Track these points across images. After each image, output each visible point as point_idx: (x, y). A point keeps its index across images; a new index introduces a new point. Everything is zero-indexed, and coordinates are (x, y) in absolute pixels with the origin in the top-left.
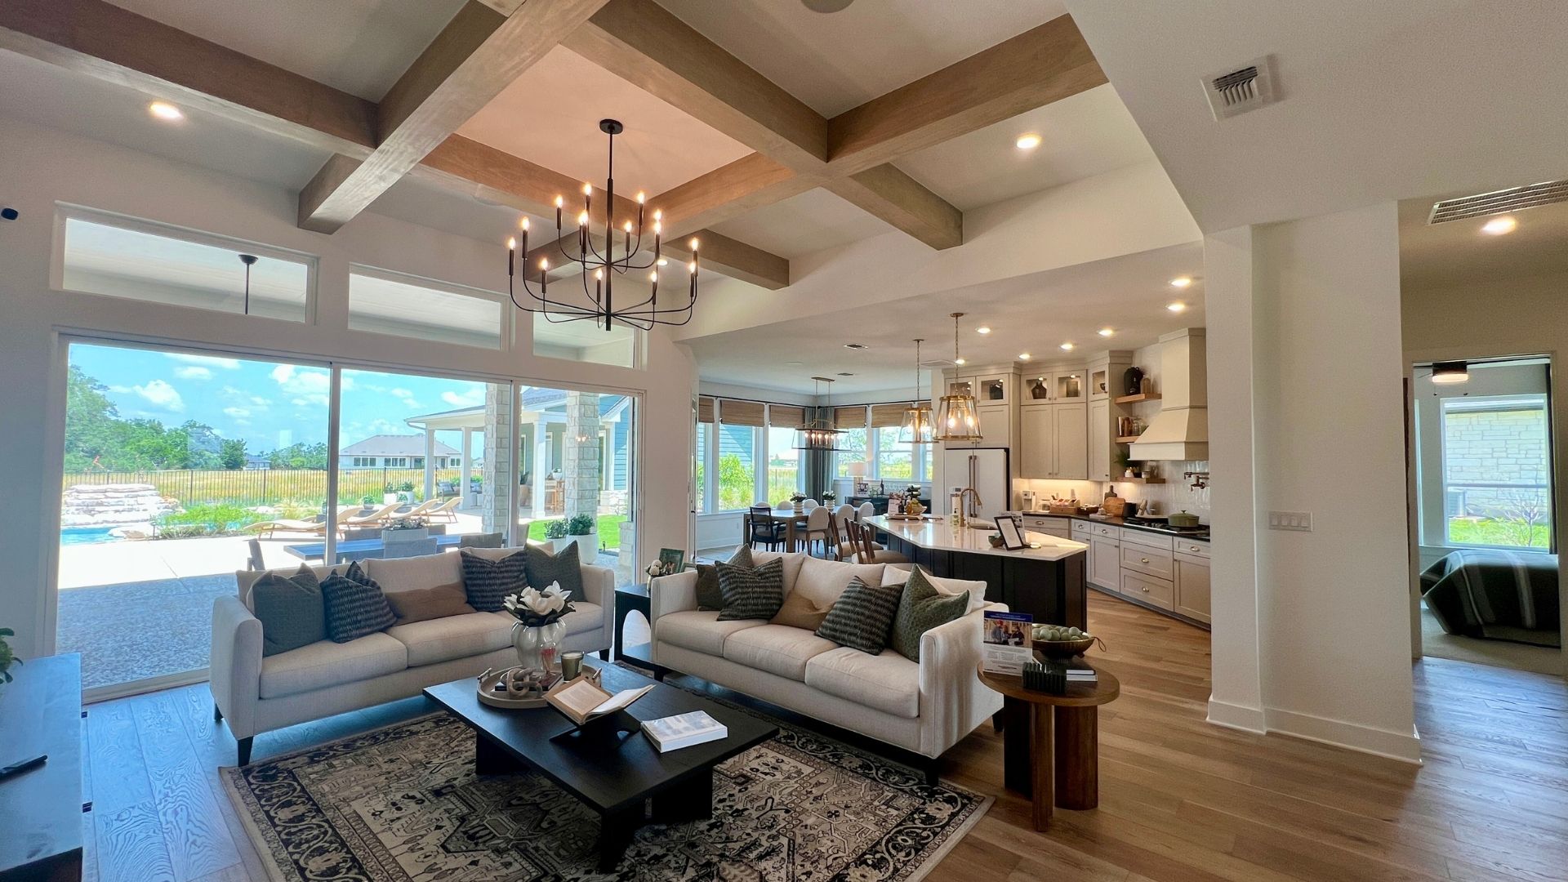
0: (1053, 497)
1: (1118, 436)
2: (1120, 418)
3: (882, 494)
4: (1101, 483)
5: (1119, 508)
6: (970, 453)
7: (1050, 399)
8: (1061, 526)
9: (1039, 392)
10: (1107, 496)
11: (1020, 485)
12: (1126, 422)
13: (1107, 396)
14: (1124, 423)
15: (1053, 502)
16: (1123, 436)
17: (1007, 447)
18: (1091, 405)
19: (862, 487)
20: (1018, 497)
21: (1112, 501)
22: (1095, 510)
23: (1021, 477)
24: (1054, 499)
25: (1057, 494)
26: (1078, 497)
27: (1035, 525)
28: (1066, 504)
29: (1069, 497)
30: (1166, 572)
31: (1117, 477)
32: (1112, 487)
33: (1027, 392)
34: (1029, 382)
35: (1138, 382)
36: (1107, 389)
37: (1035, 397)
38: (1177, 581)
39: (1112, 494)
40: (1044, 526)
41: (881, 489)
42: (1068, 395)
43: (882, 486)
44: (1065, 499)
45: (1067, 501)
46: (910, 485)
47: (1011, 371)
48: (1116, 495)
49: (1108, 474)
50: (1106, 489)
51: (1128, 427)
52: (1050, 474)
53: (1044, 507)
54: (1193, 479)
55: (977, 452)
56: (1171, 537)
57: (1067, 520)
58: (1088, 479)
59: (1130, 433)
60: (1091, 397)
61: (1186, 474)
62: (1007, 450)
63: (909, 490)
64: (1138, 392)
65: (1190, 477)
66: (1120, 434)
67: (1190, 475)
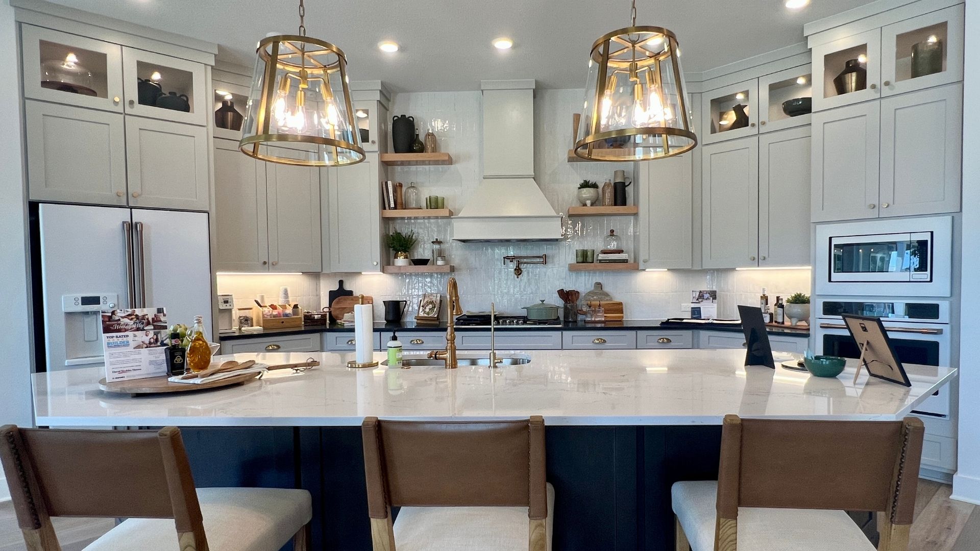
0: (258, 302)
1: (386, 208)
2: (390, 183)
10: (335, 295)
12: (398, 189)
14: (395, 190)
15: (259, 311)
16: (395, 208)
24: (260, 306)
25: (262, 297)
37: (222, 125)
39: (341, 291)
50: (330, 286)
51: (401, 197)
52: (265, 263)
54: (512, 266)
55: (139, 216)
61: (508, 258)
65: (512, 261)
66: (392, 205)
67: (511, 259)
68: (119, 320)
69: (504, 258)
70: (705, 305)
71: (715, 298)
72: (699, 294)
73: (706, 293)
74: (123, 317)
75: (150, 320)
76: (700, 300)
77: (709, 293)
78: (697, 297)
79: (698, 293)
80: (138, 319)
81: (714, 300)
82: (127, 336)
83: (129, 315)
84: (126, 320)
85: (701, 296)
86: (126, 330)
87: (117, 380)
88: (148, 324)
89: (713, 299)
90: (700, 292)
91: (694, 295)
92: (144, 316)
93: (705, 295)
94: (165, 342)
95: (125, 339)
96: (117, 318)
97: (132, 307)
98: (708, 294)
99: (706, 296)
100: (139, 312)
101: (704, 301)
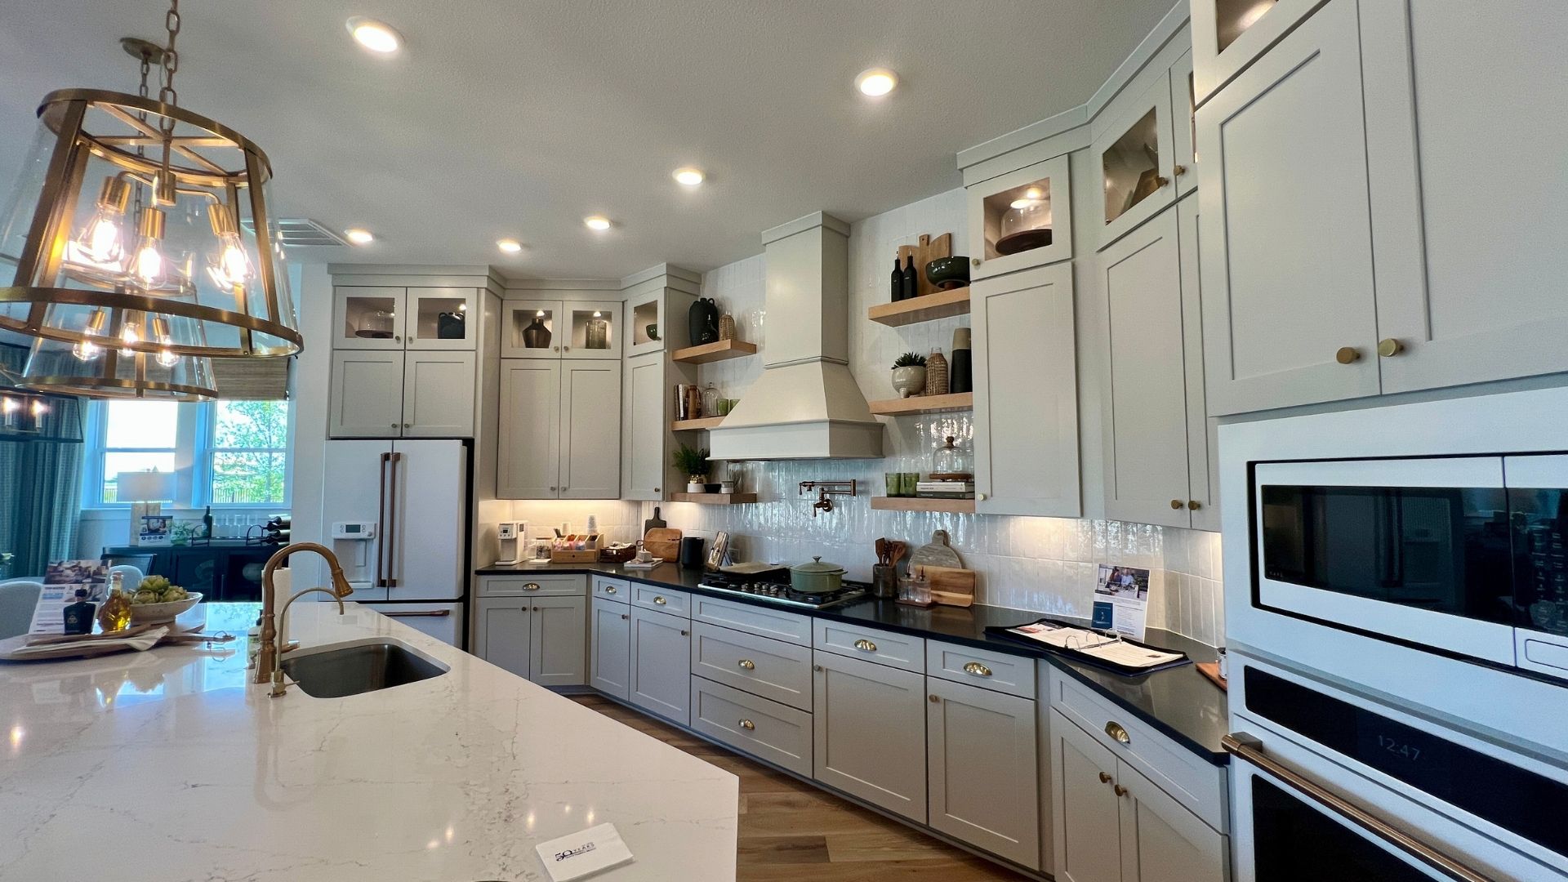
0: (557, 532)
1: (677, 418)
2: (680, 386)
3: (208, 534)
4: (638, 503)
5: (671, 547)
6: (385, 447)
7: (557, 349)
8: (572, 591)
9: (536, 335)
10: (649, 525)
11: (493, 512)
12: (691, 393)
13: (659, 345)
14: (687, 396)
15: (558, 542)
16: (686, 417)
17: (470, 435)
18: (630, 364)
19: (154, 524)
20: (490, 537)
21: (658, 537)
22: (630, 553)
23: (496, 497)
24: (559, 535)
25: (565, 526)
26: (600, 530)
27: (521, 592)
28: (581, 544)
29: (584, 531)
30: (795, 691)
31: (674, 492)
32: (657, 510)
33: (513, 336)
34: (520, 316)
35: (716, 323)
36: (660, 333)
37: (529, 344)
38: (820, 710)
39: (657, 523)
40: (540, 592)
41: (204, 527)
42: (588, 345)
43: (208, 520)
44: (578, 534)
45: (580, 538)
46: (273, 516)
47: (484, 283)
48: (664, 524)
49: (660, 486)
50: (647, 514)
51: (694, 402)
52: (553, 489)
53: (540, 551)
54: (814, 496)
55: (400, 446)
56: (808, 619)
57: (584, 576)
58: (619, 498)
59: (699, 413)
60: (631, 349)
61: (804, 484)
62: (469, 443)
63: (270, 527)
64: (714, 338)
65: (810, 490)
66: (682, 415)
67: (810, 486)
68: (62, 571)
69: (800, 484)
70: (1123, 601)
71: (1143, 587)
72: (1113, 574)
73: (1127, 574)
74: (67, 569)
75: (92, 573)
76: (1113, 588)
77: (1133, 575)
78: (1108, 579)
79: (1110, 572)
80: (80, 570)
81: (1141, 593)
82: (64, 588)
83: (74, 567)
84: (69, 572)
85: (1115, 581)
86: (65, 582)
87: (39, 633)
88: (88, 576)
89: (1139, 590)
90: (1116, 569)
91: (1103, 576)
92: (87, 568)
93: (1124, 578)
94: (97, 597)
95: (60, 591)
96: (61, 569)
97: (77, 559)
98: (1130, 577)
99: (1127, 580)
100: (83, 564)
101: (1122, 592)
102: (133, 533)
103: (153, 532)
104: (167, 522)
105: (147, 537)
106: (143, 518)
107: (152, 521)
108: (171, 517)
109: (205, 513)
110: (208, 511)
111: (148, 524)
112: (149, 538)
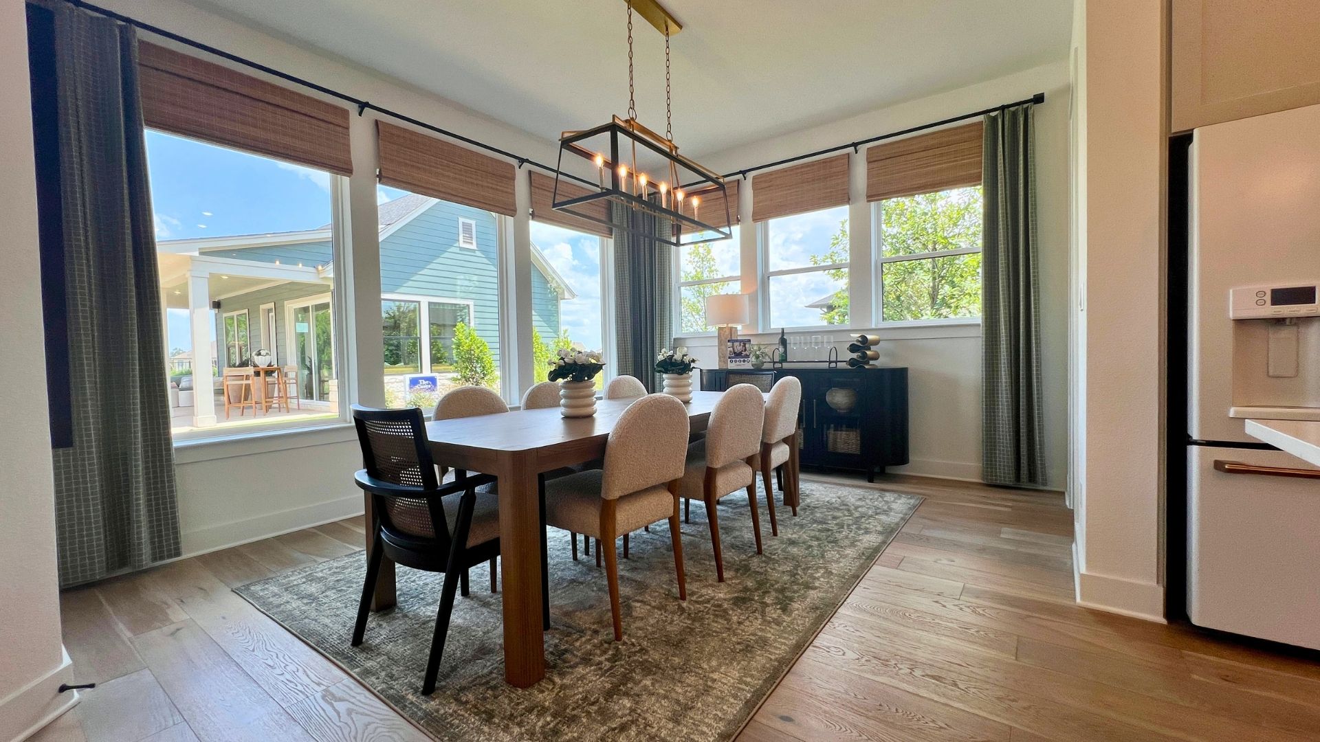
41: (780, 351)
43: (783, 342)
102: (722, 357)
103: (738, 355)
104: (747, 346)
105: (734, 360)
106: (729, 341)
107: (736, 344)
108: (750, 341)
109: (780, 336)
110: (783, 333)
111: (733, 347)
112: (736, 362)
